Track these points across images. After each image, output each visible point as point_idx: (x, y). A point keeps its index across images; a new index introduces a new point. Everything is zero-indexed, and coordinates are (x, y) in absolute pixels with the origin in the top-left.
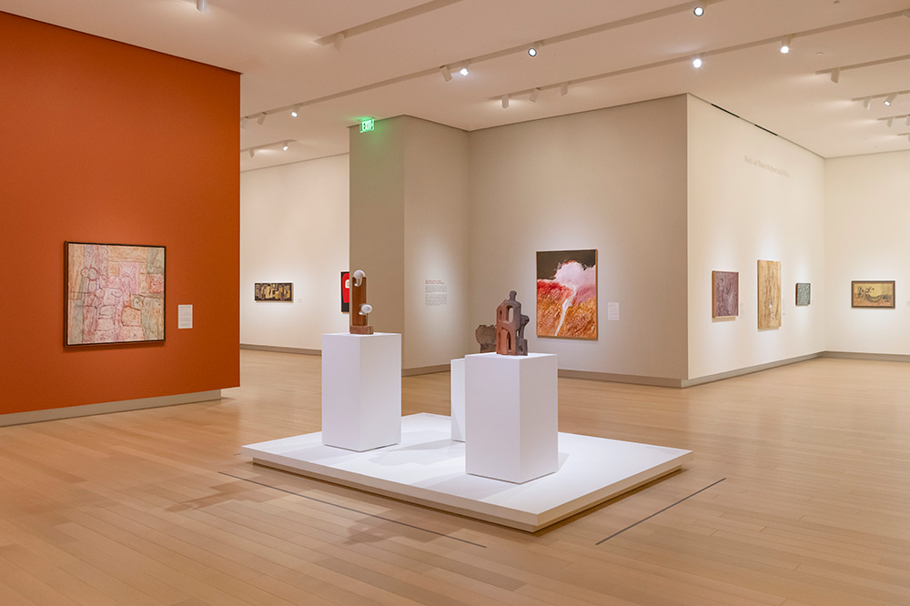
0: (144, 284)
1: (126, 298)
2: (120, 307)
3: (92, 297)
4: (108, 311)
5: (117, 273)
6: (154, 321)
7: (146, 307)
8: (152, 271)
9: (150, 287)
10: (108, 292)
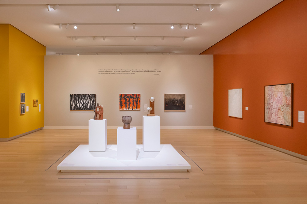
0: (284, 101)
1: (279, 106)
2: (277, 110)
3: (270, 105)
4: (274, 111)
5: (277, 96)
6: (287, 117)
7: (285, 111)
8: (287, 95)
9: (286, 102)
10: (274, 103)
